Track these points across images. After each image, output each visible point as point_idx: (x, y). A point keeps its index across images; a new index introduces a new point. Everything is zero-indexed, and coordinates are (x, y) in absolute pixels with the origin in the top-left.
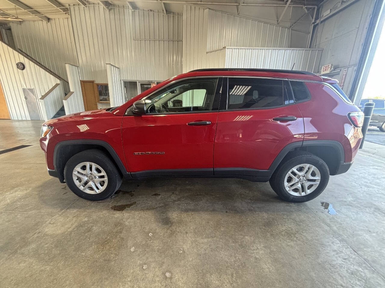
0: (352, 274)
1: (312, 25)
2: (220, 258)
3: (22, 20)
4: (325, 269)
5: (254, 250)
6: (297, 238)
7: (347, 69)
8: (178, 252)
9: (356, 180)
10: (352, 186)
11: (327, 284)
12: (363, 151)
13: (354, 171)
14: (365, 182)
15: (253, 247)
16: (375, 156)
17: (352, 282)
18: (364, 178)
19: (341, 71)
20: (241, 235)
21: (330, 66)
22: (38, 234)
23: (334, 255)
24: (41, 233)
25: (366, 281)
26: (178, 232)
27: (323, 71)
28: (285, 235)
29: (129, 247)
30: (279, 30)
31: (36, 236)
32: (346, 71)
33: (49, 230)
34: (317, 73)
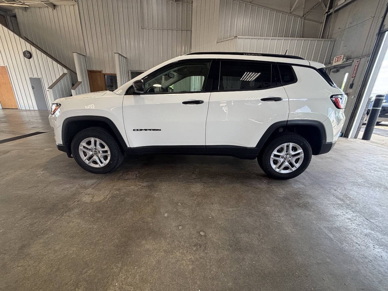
0: (366, 235)
1: (325, 15)
2: (246, 223)
3: (28, 6)
4: (342, 232)
5: (276, 217)
6: (314, 209)
7: (359, 60)
8: (208, 218)
9: (365, 165)
10: (362, 170)
11: (344, 242)
12: (371, 142)
13: (364, 158)
14: (374, 167)
15: (275, 215)
16: (383, 146)
17: (366, 241)
18: (374, 164)
19: (353, 61)
20: (263, 206)
21: (342, 57)
22: (77, 202)
23: (348, 222)
24: (80, 202)
25: (378, 241)
26: (204, 203)
27: (335, 62)
28: (302, 206)
29: (162, 213)
30: (292, 19)
31: (76, 203)
32: (359, 62)
33: (86, 199)
34: (329, 64)
